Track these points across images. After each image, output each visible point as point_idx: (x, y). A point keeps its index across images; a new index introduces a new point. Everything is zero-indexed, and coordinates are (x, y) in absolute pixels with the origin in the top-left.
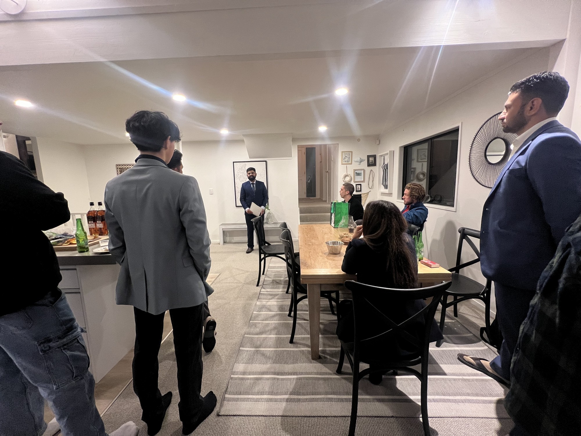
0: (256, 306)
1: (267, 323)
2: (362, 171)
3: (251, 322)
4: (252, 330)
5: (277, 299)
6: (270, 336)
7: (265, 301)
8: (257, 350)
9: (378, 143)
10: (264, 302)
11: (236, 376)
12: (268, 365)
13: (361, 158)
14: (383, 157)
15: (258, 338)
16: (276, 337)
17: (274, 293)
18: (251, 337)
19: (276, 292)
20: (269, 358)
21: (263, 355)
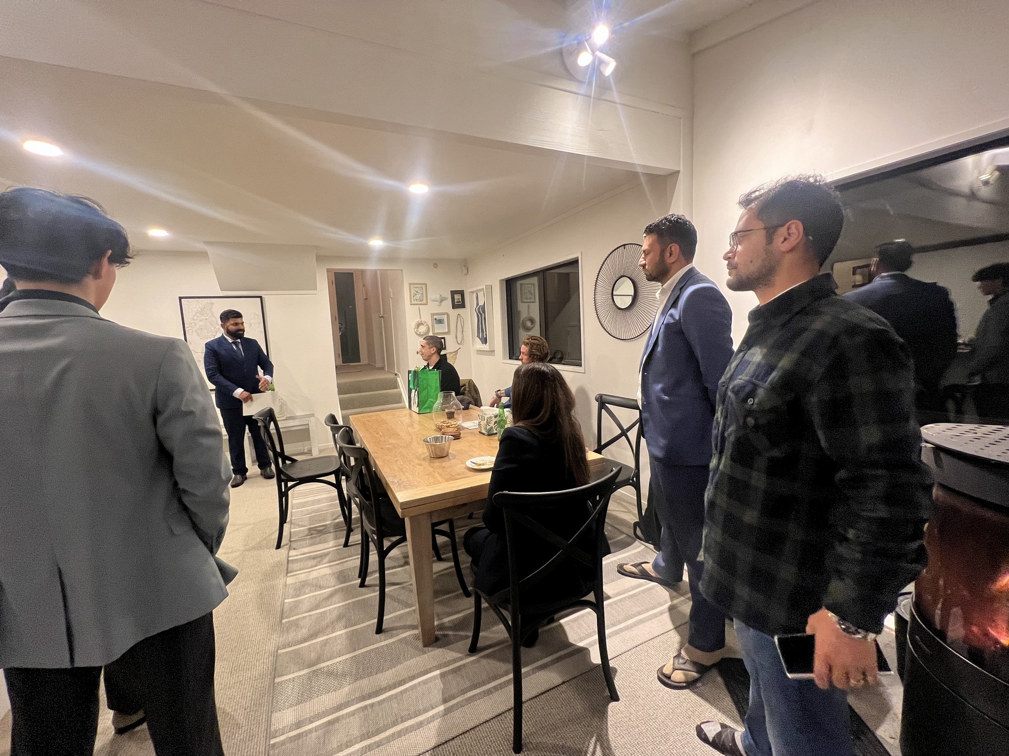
0: (287, 588)
1: (321, 613)
2: (445, 317)
3: (284, 621)
4: (291, 636)
5: (329, 562)
6: (334, 635)
7: (304, 573)
8: (314, 671)
9: (465, 272)
10: (303, 575)
11: (282, 738)
12: (346, 689)
13: (441, 296)
14: (475, 295)
15: (309, 646)
16: (346, 633)
17: (319, 553)
18: (293, 651)
19: (322, 550)
20: (344, 675)
21: (330, 673)
